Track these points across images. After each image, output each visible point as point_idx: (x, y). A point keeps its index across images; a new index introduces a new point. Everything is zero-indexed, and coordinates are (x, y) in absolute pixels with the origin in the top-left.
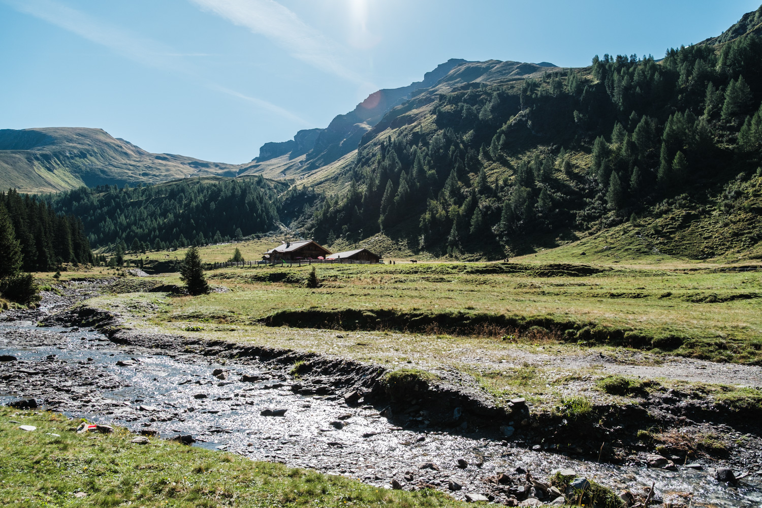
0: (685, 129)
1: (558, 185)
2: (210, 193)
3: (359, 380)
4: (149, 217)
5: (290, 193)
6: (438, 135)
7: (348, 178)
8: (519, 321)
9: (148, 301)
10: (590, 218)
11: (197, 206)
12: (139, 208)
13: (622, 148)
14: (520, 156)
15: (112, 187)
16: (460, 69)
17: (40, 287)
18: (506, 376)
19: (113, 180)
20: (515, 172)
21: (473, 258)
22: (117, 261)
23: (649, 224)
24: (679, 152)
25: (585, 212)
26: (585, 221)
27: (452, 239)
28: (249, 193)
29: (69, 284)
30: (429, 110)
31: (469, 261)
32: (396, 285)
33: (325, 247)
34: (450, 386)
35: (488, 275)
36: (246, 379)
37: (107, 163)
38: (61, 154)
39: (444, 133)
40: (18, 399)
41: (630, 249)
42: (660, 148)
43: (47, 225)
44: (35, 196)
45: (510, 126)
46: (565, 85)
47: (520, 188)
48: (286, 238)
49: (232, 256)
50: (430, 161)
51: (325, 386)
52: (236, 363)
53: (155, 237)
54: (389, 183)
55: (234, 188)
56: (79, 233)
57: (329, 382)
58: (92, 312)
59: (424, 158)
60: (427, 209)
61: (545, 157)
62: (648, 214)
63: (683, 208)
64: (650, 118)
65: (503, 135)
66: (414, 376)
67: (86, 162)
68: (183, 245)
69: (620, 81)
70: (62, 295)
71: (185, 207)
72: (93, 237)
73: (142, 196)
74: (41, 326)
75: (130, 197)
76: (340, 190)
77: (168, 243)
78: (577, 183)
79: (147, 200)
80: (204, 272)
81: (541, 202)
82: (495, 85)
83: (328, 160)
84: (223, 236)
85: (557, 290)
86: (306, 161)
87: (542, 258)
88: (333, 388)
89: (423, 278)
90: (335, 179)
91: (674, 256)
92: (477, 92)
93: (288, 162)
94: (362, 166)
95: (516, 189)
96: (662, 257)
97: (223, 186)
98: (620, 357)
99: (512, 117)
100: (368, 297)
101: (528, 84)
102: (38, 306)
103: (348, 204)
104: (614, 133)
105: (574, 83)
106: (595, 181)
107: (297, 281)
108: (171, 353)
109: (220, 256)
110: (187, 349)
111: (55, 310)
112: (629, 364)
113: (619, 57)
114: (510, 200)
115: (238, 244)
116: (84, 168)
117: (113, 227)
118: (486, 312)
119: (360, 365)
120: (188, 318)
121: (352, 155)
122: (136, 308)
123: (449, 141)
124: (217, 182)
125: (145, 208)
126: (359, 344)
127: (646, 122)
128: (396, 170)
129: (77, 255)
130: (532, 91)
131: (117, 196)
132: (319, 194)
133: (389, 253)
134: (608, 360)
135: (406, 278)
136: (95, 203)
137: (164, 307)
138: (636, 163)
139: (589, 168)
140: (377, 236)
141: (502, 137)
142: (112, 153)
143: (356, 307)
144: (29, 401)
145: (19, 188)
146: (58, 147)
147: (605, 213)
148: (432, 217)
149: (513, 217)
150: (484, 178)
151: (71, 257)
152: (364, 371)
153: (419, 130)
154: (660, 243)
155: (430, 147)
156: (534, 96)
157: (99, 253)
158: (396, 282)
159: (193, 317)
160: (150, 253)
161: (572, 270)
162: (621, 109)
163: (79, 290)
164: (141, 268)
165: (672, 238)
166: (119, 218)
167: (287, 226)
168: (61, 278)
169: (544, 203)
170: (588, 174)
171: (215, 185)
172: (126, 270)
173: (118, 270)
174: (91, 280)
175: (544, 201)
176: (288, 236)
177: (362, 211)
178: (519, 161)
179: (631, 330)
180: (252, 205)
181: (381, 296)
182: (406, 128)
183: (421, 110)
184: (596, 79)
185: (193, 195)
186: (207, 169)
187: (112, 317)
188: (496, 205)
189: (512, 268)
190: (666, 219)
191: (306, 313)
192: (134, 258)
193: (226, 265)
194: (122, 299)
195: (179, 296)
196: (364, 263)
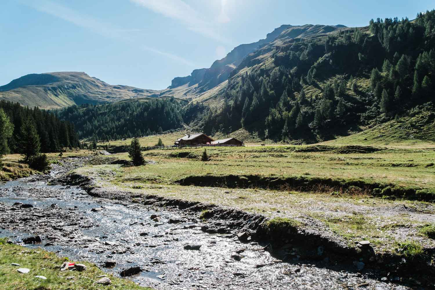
0: (430, 62)
1: (349, 98)
2: (144, 107)
3: (246, 224)
4: (110, 121)
5: (189, 106)
6: (275, 70)
7: (222, 97)
8: (341, 183)
9: (110, 170)
10: (369, 118)
11: (137, 115)
12: (105, 116)
13: (389, 75)
14: (325, 81)
15: (90, 104)
16: (288, 31)
17: (50, 161)
18: (344, 222)
19: (91, 101)
20: (322, 91)
21: (297, 143)
22: (93, 146)
23: (407, 121)
24: (426, 76)
25: (366, 114)
26: (366, 120)
27: (285, 131)
28: (166, 106)
29: (67, 160)
30: (270, 55)
31: (296, 144)
32: (254, 159)
33: (210, 137)
34: (313, 231)
35: (309, 153)
36: (171, 221)
37: (87, 91)
38: (62, 87)
39: (279, 69)
40: (30, 236)
41: (395, 136)
42: (414, 74)
43: (55, 127)
44: (49, 110)
45: (319, 63)
46: (353, 38)
47: (325, 101)
48: (187, 132)
49: (157, 143)
50: (271, 85)
51: (224, 227)
52: (164, 210)
53: (114, 132)
54: (247, 99)
55: (157, 104)
56: (72, 130)
57: (226, 224)
58: (78, 177)
59: (268, 84)
60: (269, 114)
61: (340, 82)
62: (406, 114)
63: (429, 110)
64: (407, 56)
65: (315, 69)
66: (287, 224)
67: (76, 91)
68: (129, 137)
69: (387, 34)
70: (63, 166)
71: (130, 115)
72: (80, 133)
73: (106, 109)
74: (49, 185)
75: (100, 110)
76: (218, 104)
77: (121, 135)
78: (361, 97)
79: (109, 112)
80: (142, 152)
81: (338, 109)
82: (309, 39)
83: (211, 87)
84: (152, 131)
85: (356, 162)
86: (198, 88)
87: (340, 142)
88: (229, 228)
89: (270, 155)
90: (215, 97)
91: (423, 140)
92: (299, 44)
93: (188, 88)
94: (231, 90)
95: (323, 101)
96: (416, 141)
97: (151, 103)
98: (419, 209)
99: (320, 58)
100: (239, 167)
101: (330, 38)
102: (49, 172)
103: (222, 111)
104: (384, 66)
105: (358, 36)
106: (372, 95)
107: (195, 157)
108: (124, 203)
109: (150, 143)
110: (134, 201)
111: (58, 175)
112: (426, 213)
113: (387, 19)
114: (319, 108)
115: (160, 136)
116: (74, 94)
117: (91, 127)
118: (318, 177)
119: (246, 213)
120: (134, 180)
121: (225, 83)
122: (103, 174)
123: (282, 74)
124: (148, 101)
125: (108, 116)
126: (240, 198)
127: (405, 59)
128: (251, 91)
129: (71, 143)
130: (332, 42)
131: (93, 110)
132: (206, 107)
133: (247, 140)
134: (411, 210)
135: (260, 155)
136: (81, 114)
137: (120, 174)
138: (398, 83)
139: (368, 87)
140: (240, 130)
141: (314, 70)
142: (89, 85)
143: (235, 173)
144: (36, 237)
145: (40, 106)
146: (60, 83)
147: (379, 115)
148: (272, 119)
149: (322, 118)
150: (304, 95)
151: (68, 144)
152: (249, 218)
153: (264, 68)
154: (414, 132)
155: (271, 77)
156: (333, 45)
157: (83, 142)
158: (254, 157)
159: (137, 179)
160: (111, 142)
161: (362, 150)
162: (388, 51)
163: (72, 163)
164: (106, 150)
165: (422, 129)
166: (94, 122)
167: (188, 125)
168: (63, 156)
169: (341, 109)
170: (368, 91)
171: (147, 103)
172: (98, 151)
173: (94, 151)
174: (79, 157)
175: (341, 108)
176: (188, 131)
177: (231, 116)
178: (325, 84)
179: (420, 189)
180: (168, 113)
181: (248, 166)
182: (256, 67)
183: (265, 56)
184: (372, 33)
185: (135, 108)
186: (142, 93)
187: (90, 180)
188: (311, 111)
189: (323, 148)
190: (418, 117)
191: (204, 177)
192: (102, 144)
193: (154, 148)
194: (96, 168)
195: (128, 167)
196: (233, 146)
